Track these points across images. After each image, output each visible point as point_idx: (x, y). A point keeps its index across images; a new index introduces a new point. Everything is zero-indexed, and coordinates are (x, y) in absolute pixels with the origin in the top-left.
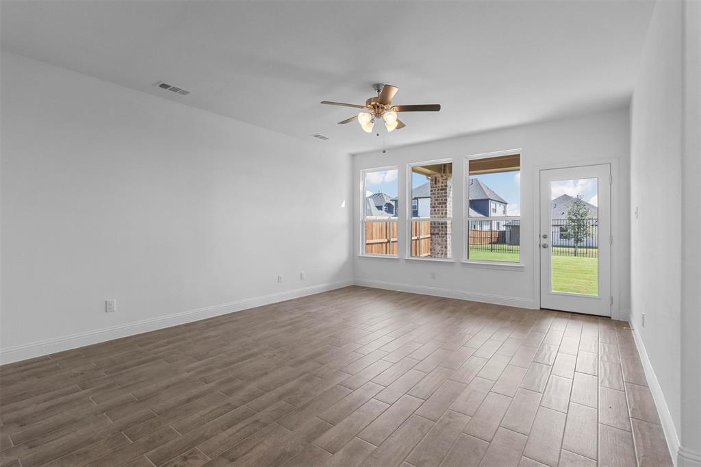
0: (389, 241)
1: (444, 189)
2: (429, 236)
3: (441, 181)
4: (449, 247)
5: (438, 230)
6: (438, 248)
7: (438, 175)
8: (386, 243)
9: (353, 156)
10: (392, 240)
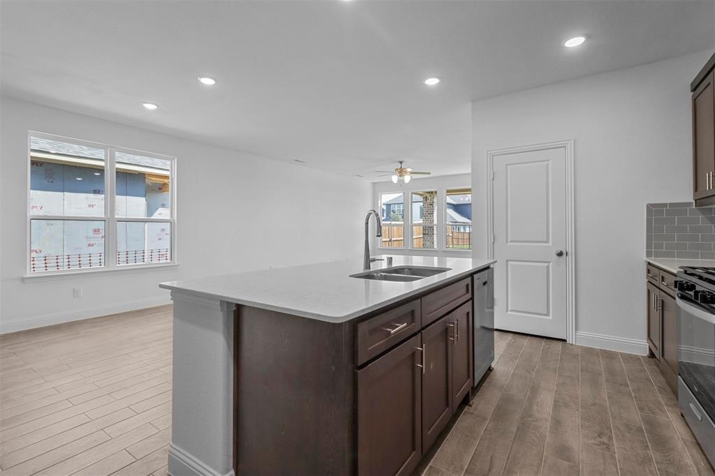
0: (390, 241)
1: (432, 205)
2: (422, 236)
3: (430, 198)
4: (435, 243)
5: (428, 231)
6: (428, 243)
7: (428, 195)
8: (389, 241)
9: (374, 183)
10: (393, 239)
